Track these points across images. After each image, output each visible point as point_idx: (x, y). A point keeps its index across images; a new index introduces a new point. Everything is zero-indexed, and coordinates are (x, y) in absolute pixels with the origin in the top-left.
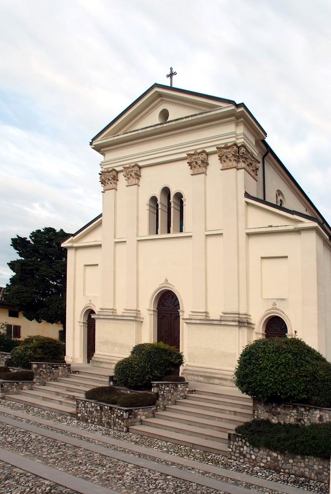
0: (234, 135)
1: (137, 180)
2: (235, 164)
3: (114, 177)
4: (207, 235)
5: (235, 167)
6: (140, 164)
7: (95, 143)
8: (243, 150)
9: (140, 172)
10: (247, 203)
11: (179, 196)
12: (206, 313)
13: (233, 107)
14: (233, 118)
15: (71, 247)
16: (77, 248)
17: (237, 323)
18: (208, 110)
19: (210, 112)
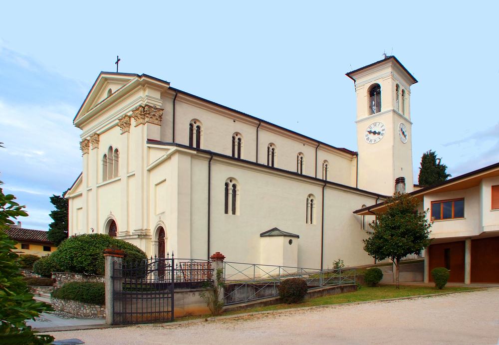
0: (141, 99)
1: (97, 144)
2: (141, 121)
3: (86, 144)
4: (128, 177)
5: (141, 123)
6: (98, 132)
7: (75, 122)
8: (146, 108)
9: (99, 138)
10: (149, 147)
11: (117, 150)
12: (127, 232)
13: (137, 78)
14: (140, 86)
15: (70, 198)
16: (73, 198)
17: (136, 237)
18: (126, 83)
19: (127, 84)
